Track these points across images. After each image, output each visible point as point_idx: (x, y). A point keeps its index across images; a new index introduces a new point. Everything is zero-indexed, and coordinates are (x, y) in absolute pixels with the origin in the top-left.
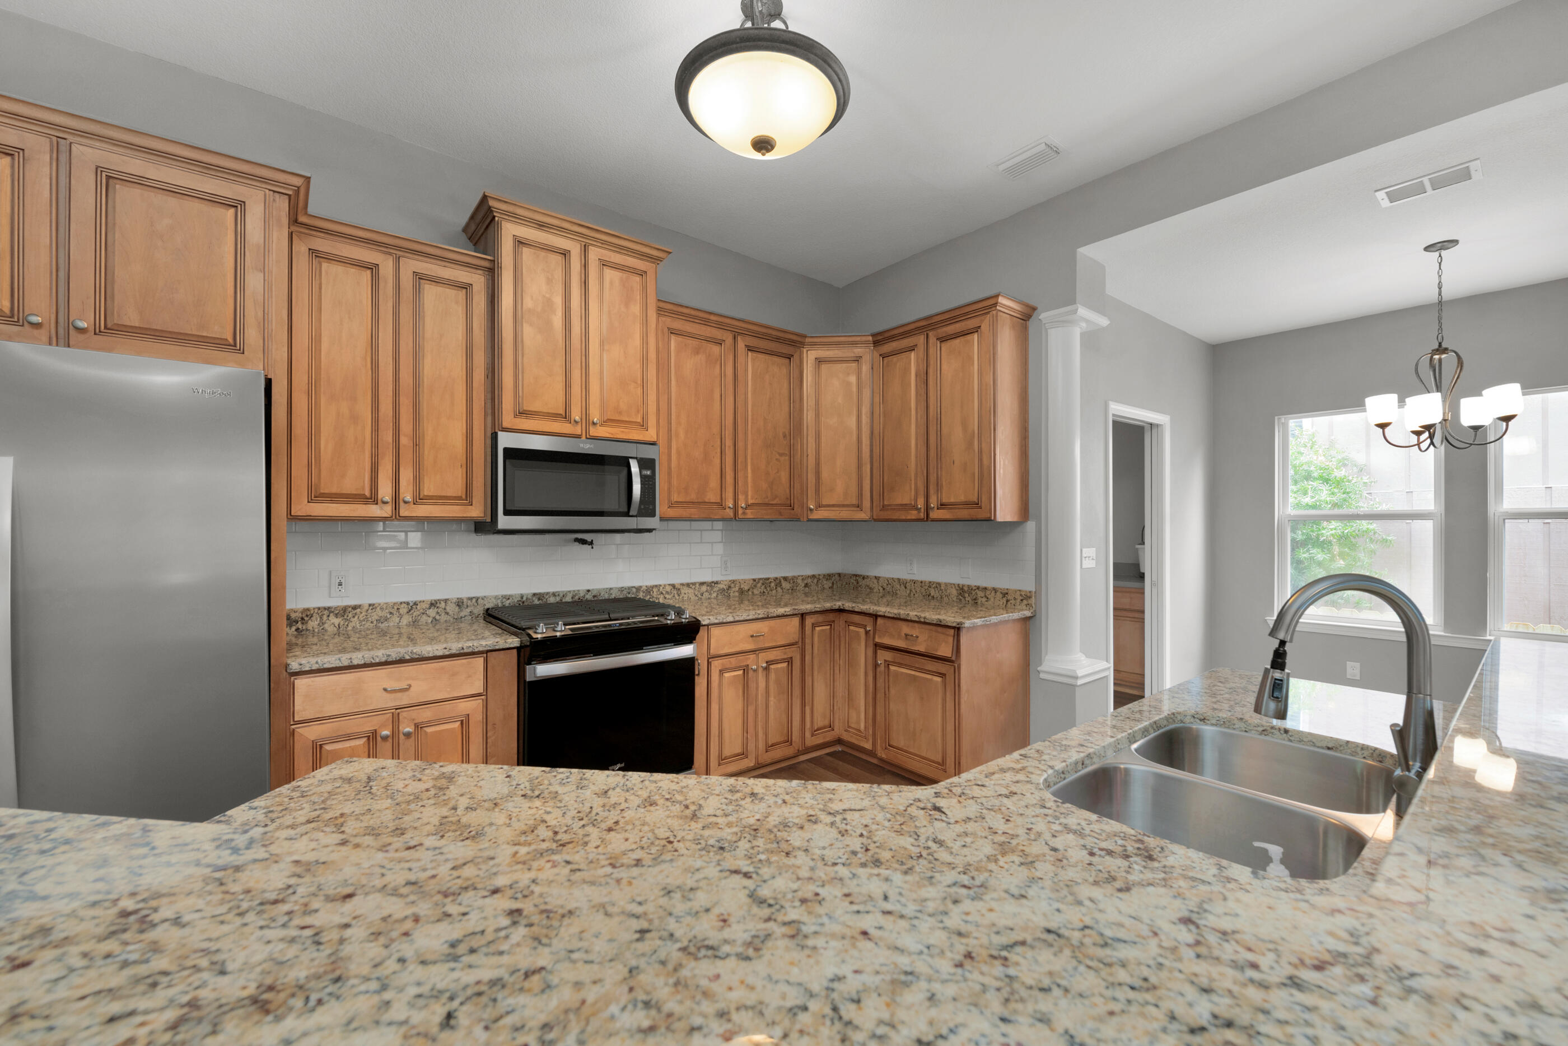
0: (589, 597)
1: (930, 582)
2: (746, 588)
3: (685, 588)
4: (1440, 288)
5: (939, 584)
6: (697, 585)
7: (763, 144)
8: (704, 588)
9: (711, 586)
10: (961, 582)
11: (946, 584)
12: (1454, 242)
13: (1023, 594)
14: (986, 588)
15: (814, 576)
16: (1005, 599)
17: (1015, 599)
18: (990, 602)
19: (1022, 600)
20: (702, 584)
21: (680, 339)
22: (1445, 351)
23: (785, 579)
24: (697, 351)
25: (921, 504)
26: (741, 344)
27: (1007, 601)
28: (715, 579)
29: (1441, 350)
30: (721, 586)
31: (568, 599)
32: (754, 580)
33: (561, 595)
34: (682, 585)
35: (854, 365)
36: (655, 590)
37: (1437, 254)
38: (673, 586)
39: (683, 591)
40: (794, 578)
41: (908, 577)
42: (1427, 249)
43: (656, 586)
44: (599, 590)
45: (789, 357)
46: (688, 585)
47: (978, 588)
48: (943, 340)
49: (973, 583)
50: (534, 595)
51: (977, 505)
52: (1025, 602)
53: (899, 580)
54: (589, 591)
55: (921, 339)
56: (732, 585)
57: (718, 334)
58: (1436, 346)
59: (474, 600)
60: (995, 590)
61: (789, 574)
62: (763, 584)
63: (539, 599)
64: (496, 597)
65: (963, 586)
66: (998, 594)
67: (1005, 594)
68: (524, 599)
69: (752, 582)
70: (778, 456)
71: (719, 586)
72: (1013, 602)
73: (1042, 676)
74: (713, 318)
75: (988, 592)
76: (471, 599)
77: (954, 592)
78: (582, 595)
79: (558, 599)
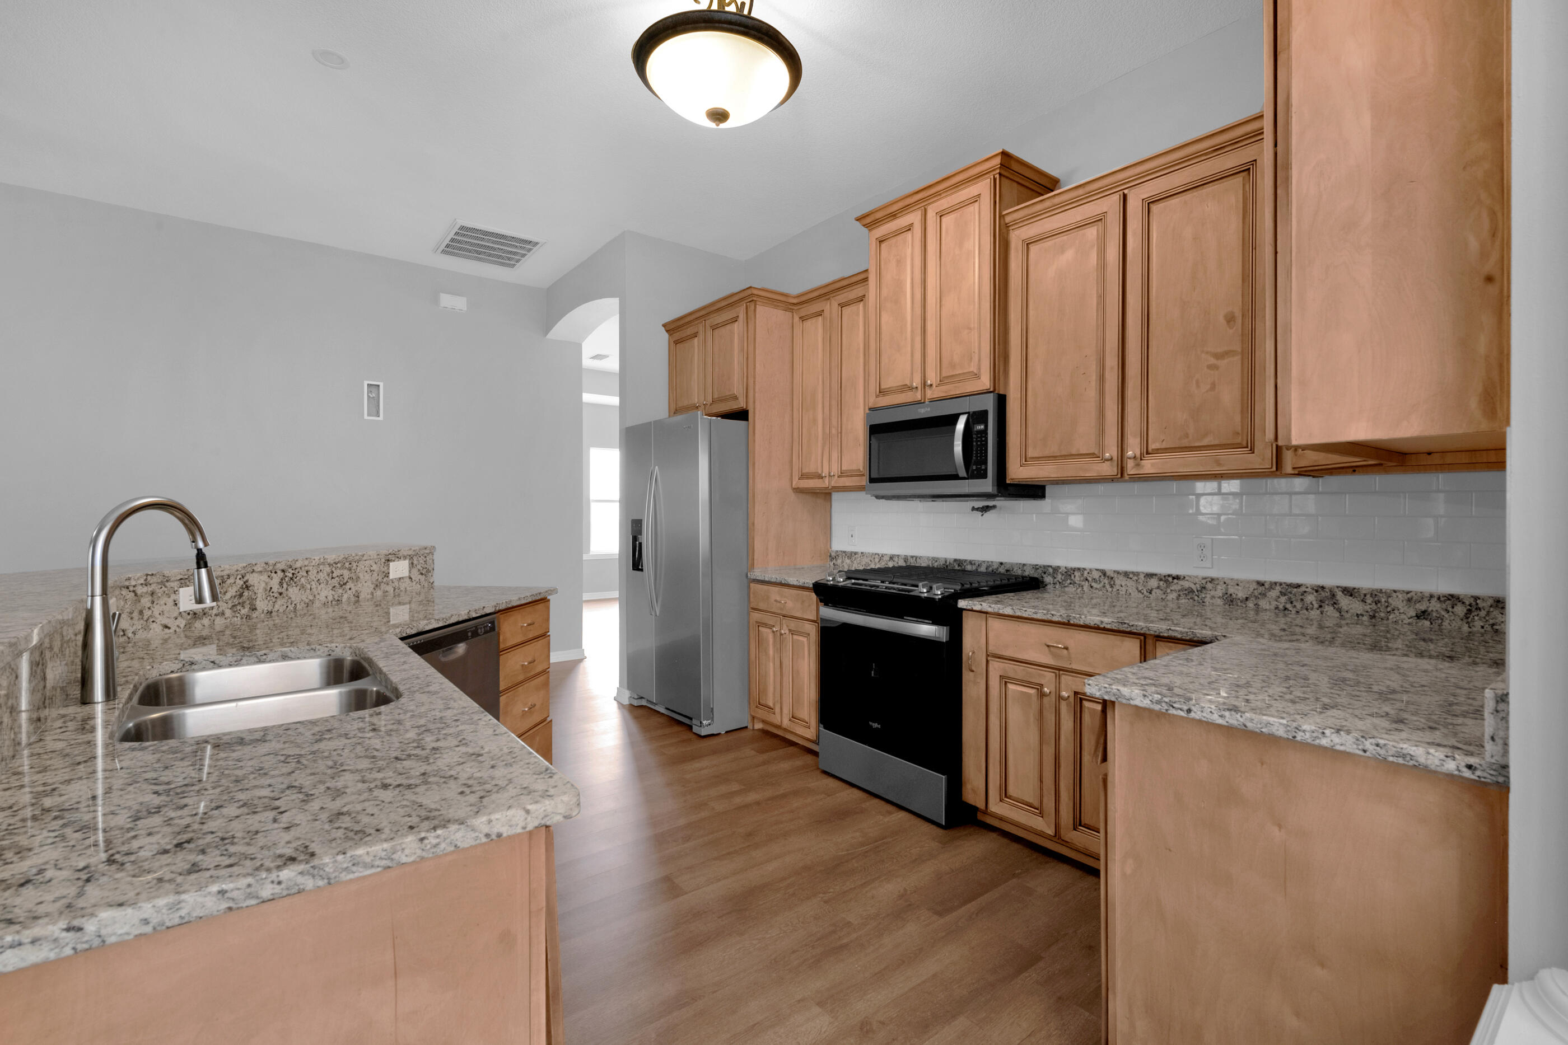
0: (1002, 570)
2: (1241, 595)
3: (1121, 577)
6: (1142, 576)
8: (1153, 583)
9: (1166, 581)
15: (1453, 599)
20: (1150, 576)
23: (1349, 592)
28: (1174, 572)
30: (1186, 584)
31: (983, 569)
32: (1261, 584)
33: (977, 564)
36: (1077, 574)
38: (1104, 573)
39: (1118, 582)
40: (1376, 596)
43: (1079, 569)
44: (1012, 564)
46: (1126, 574)
50: (955, 560)
54: (1001, 564)
56: (1209, 586)
59: (914, 559)
61: (1364, 582)
62: (1282, 594)
63: (959, 565)
64: (928, 558)
68: (948, 563)
69: (1255, 586)
70: (1212, 361)
71: (1181, 582)
76: (912, 557)
78: (995, 567)
79: (974, 568)
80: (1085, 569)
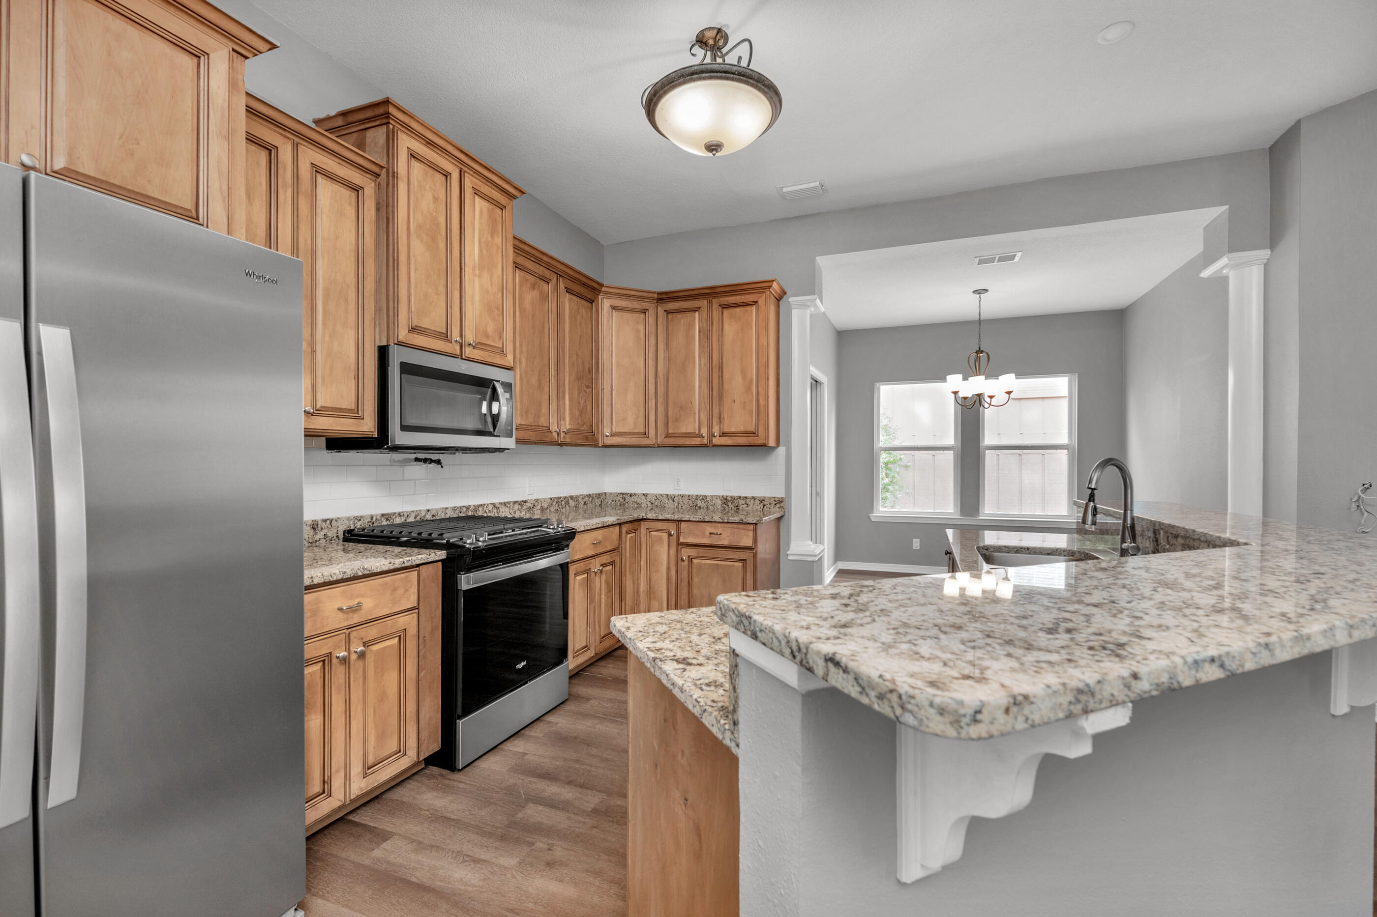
0: (429, 517)
1: (697, 496)
2: (546, 506)
3: (503, 506)
4: (980, 316)
5: (706, 497)
6: (512, 504)
7: (713, 147)
8: (516, 507)
9: (521, 505)
10: (725, 494)
11: (712, 496)
12: (986, 290)
13: (777, 499)
14: (746, 498)
15: (590, 495)
16: (762, 504)
17: (770, 504)
18: (749, 508)
19: (775, 504)
20: (515, 502)
21: (523, 273)
22: (982, 352)
23: (571, 497)
24: (533, 287)
25: (704, 432)
26: (562, 286)
27: (764, 506)
29: (979, 351)
30: (528, 505)
31: (411, 519)
32: (551, 499)
33: (406, 515)
34: (501, 504)
35: (642, 316)
36: (480, 509)
37: (978, 295)
38: (494, 505)
39: (501, 510)
40: (577, 497)
41: (676, 493)
42: (974, 292)
43: (481, 505)
44: (437, 510)
45: (591, 302)
46: (505, 504)
47: (740, 498)
48: (725, 307)
49: (735, 494)
50: (383, 515)
51: (754, 434)
52: (778, 505)
53: (667, 495)
54: (428, 511)
55: (703, 303)
56: (536, 504)
57: (547, 274)
58: (978, 349)
59: (328, 522)
60: (754, 498)
61: (574, 494)
62: (557, 503)
63: (387, 520)
64: (348, 519)
65: (727, 497)
66: (757, 502)
67: (762, 501)
68: (374, 520)
69: (549, 500)
70: (585, 388)
72: (768, 506)
73: (790, 557)
74: (545, 258)
75: (748, 501)
76: (325, 521)
77: (719, 502)
78: (423, 515)
79: (403, 519)
80: (484, 504)
